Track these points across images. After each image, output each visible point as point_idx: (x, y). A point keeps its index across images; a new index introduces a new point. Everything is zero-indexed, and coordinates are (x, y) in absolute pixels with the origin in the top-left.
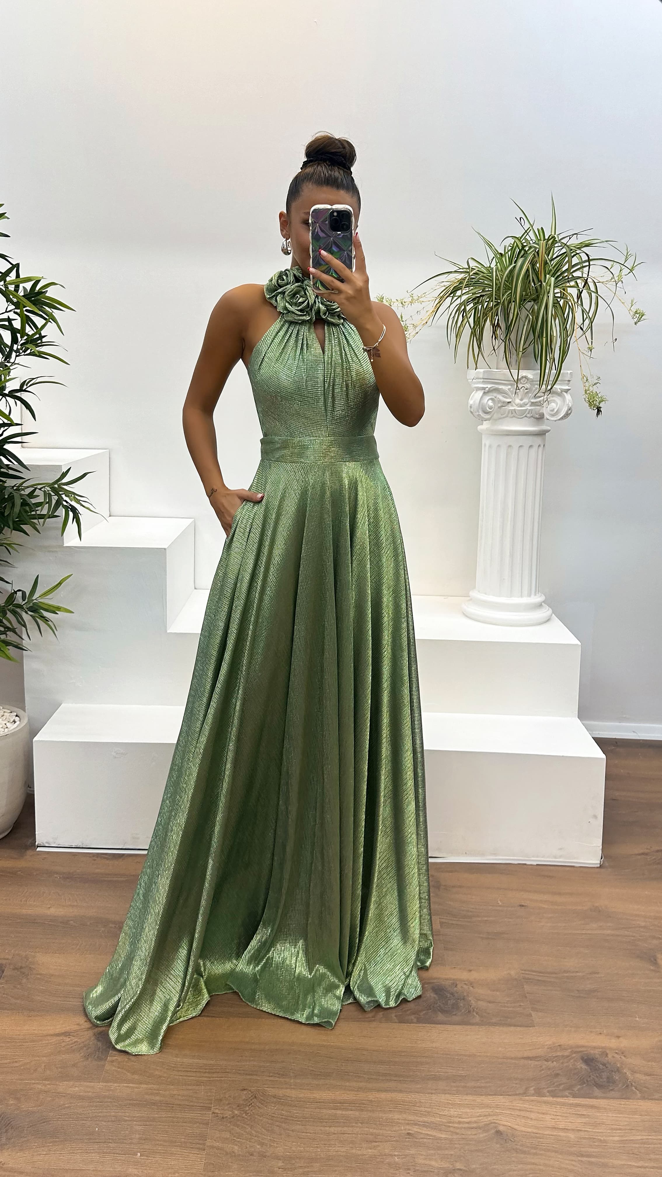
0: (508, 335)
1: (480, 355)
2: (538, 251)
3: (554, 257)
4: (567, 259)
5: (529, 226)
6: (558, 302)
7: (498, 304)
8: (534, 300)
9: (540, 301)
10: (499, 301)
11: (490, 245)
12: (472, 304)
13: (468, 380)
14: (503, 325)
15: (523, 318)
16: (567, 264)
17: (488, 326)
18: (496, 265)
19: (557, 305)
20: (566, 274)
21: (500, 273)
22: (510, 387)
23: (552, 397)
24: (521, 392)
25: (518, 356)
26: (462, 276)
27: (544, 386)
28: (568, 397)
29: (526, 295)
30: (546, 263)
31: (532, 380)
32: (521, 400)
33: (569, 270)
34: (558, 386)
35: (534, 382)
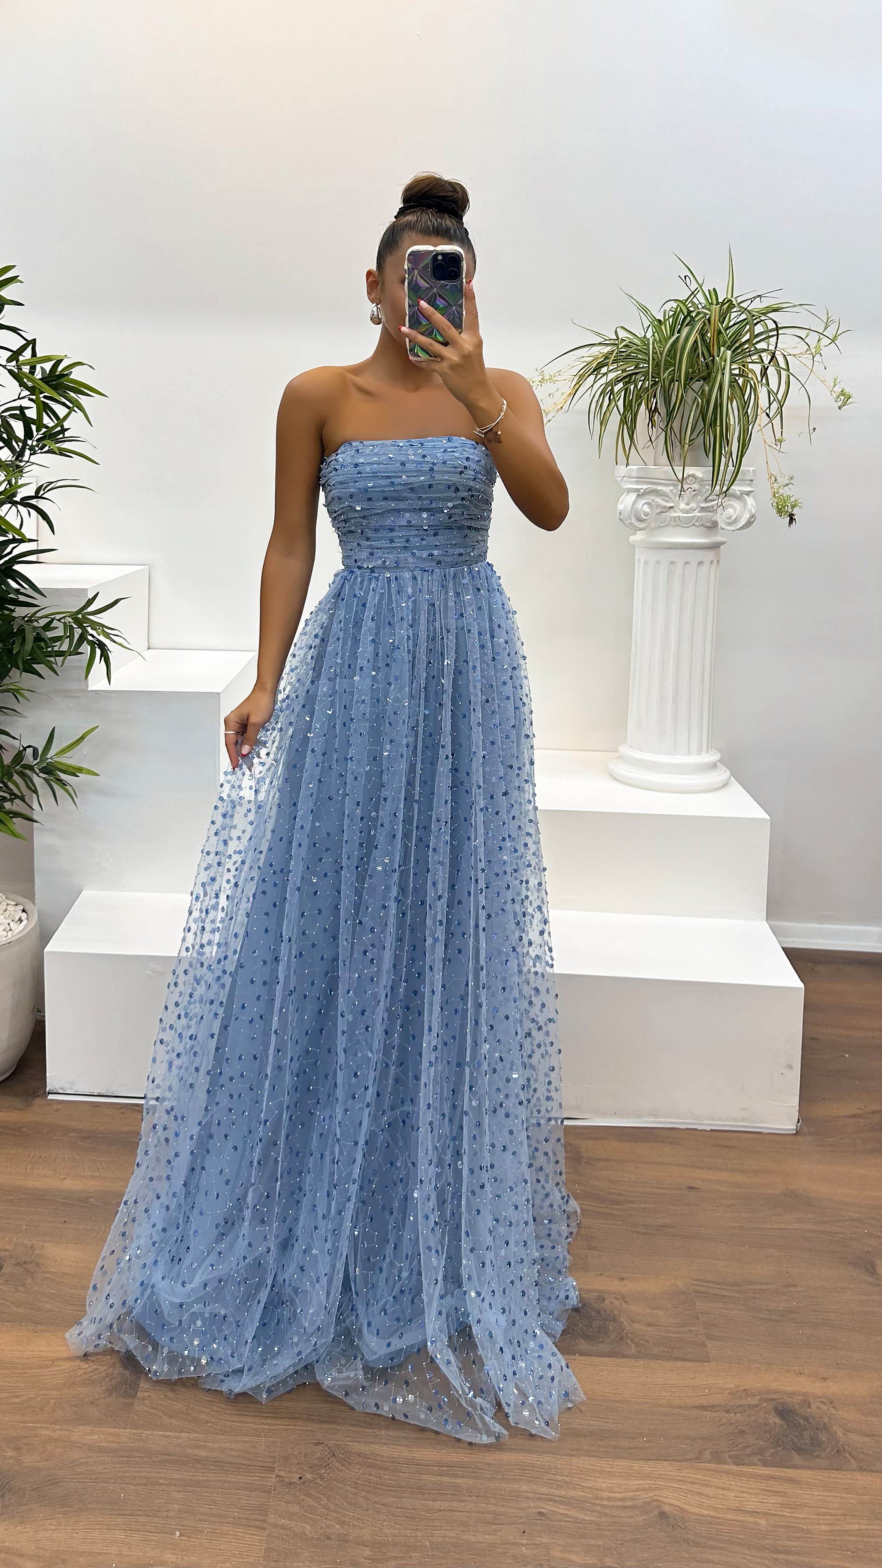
0: (670, 423)
1: (633, 448)
2: (709, 318)
3: (731, 324)
4: (748, 327)
5: (697, 286)
6: (736, 381)
7: (656, 383)
8: (704, 379)
9: (712, 380)
10: (657, 380)
11: (645, 309)
12: (621, 383)
13: (616, 477)
14: (662, 410)
15: (690, 401)
16: (749, 334)
17: (643, 412)
18: (653, 335)
19: (735, 384)
20: (747, 346)
21: (658, 345)
22: (672, 488)
23: (729, 500)
24: (687, 495)
25: (683, 450)
26: (608, 349)
27: (718, 488)
28: (750, 501)
29: (694, 372)
30: (720, 332)
31: (702, 480)
32: (688, 504)
33: (751, 340)
34: (736, 488)
35: (705, 482)
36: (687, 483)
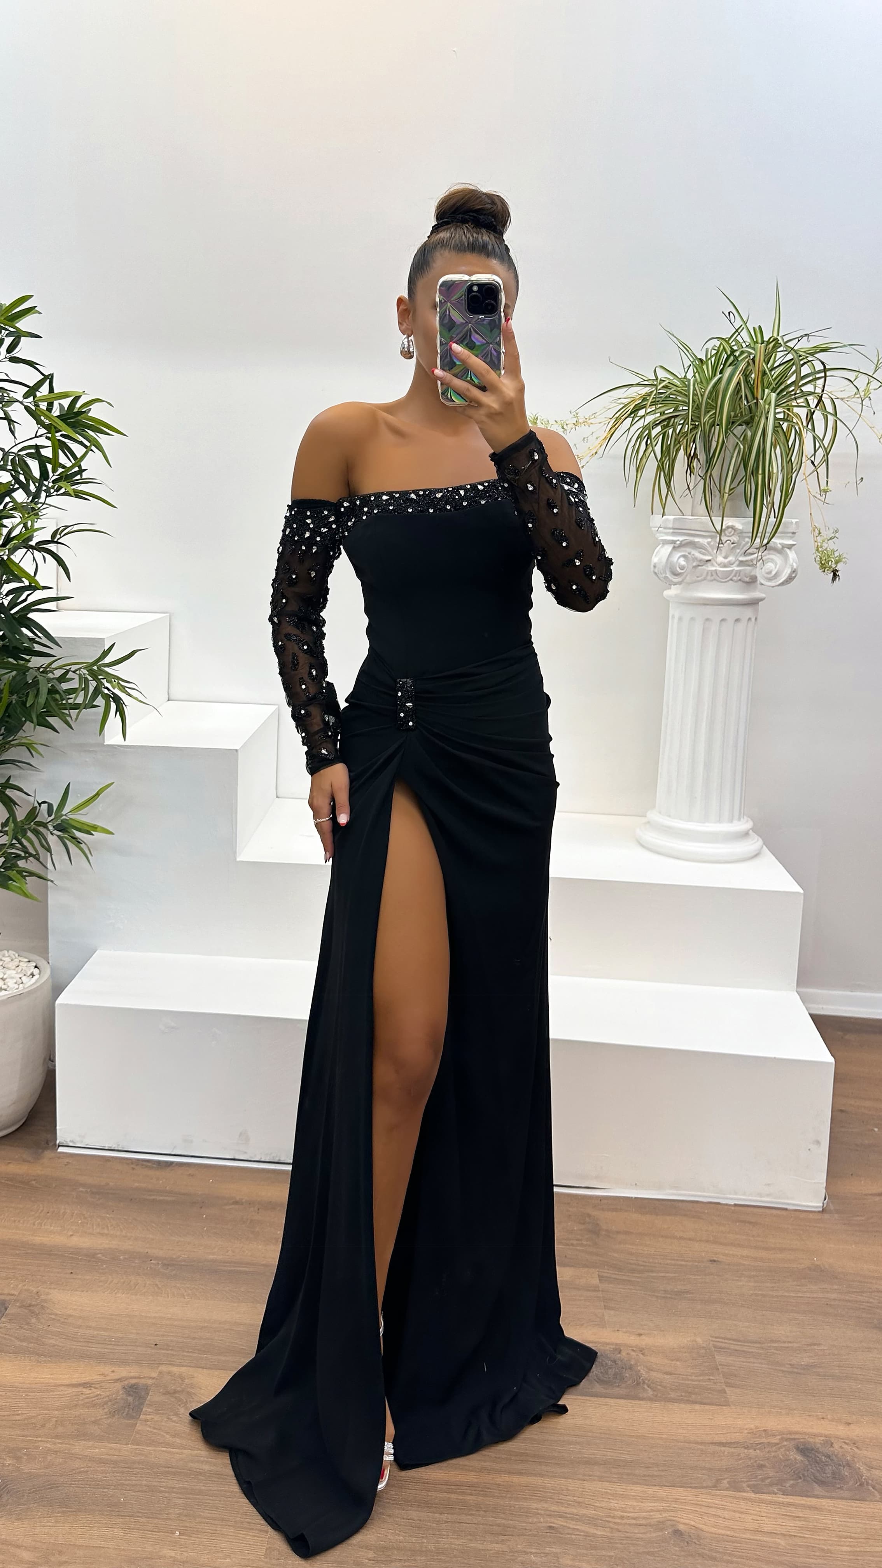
0: (709, 471)
1: (670, 497)
2: (754, 357)
3: (775, 366)
4: (794, 368)
5: (741, 323)
6: (781, 426)
7: (695, 427)
8: (747, 424)
9: (755, 425)
10: (697, 424)
11: (686, 348)
12: (660, 427)
13: (652, 529)
14: (702, 456)
15: (731, 447)
16: (795, 375)
17: (681, 459)
18: (694, 376)
19: (779, 430)
20: (793, 388)
21: (699, 386)
22: (709, 540)
23: (769, 554)
24: (725, 548)
25: (723, 499)
26: (647, 390)
27: (758, 540)
28: (792, 554)
29: (735, 416)
30: (764, 373)
31: (741, 532)
32: (725, 557)
33: (797, 382)
34: (777, 541)
35: (744, 535)
36: (725, 535)
